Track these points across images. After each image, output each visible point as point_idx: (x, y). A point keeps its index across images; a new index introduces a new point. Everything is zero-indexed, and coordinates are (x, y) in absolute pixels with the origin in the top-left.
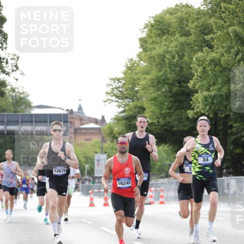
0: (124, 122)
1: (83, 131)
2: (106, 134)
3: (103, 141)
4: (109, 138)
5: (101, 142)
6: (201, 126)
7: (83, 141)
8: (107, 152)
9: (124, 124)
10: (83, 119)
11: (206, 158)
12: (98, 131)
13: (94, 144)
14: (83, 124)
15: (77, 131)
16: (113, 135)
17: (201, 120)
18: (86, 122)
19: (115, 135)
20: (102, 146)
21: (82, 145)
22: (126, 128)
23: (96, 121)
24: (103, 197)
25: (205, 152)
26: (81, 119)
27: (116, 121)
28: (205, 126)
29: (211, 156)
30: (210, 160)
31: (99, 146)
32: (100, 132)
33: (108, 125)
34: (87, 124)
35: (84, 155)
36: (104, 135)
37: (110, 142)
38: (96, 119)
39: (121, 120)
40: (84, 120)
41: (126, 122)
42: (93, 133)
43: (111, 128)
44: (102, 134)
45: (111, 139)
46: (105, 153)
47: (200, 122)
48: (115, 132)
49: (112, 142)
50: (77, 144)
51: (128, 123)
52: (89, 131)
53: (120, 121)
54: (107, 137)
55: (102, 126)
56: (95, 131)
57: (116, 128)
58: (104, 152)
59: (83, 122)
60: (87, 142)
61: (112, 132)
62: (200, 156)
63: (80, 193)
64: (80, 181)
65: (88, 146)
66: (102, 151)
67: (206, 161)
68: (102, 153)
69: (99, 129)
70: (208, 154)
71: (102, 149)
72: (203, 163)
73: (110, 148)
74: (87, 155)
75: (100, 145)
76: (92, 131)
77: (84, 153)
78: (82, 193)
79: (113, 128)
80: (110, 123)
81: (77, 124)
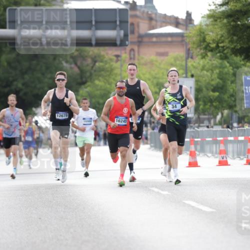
0: (225, 21)
1: (154, 39)
2: (194, 43)
3: (189, 55)
4: (198, 50)
5: (184, 58)
6: (172, 76)
7: (153, 57)
8: (195, 75)
9: (225, 25)
10: (153, 19)
11: (174, 105)
12: (180, 39)
13: (172, 60)
14: (153, 28)
15: (143, 40)
16: (205, 44)
17: (171, 71)
18: (159, 23)
19: (208, 45)
20: (186, 64)
21: (152, 63)
22: (229, 32)
23: (176, 22)
24: (189, 153)
25: (174, 100)
26: (151, 19)
27: (211, 20)
28: (175, 76)
29: (180, 103)
30: (179, 107)
31: (182, 65)
32: (183, 41)
33: (198, 27)
34: (161, 27)
35: (155, 81)
36: (190, 46)
37: (200, 57)
38: (177, 18)
39: (220, 18)
40: (156, 21)
41: (228, 22)
42: (171, 42)
43: (203, 33)
44: (187, 44)
45: (202, 51)
46: (192, 76)
47: (170, 73)
48: (208, 39)
49: (203, 57)
50: (142, 61)
51: (232, 23)
52: (164, 39)
53: (218, 20)
54: (196, 48)
55: (186, 29)
56: (175, 39)
57: (211, 33)
58: (189, 74)
59: (154, 23)
60: (160, 59)
61: (204, 40)
62: (169, 103)
63: (148, 146)
64: (149, 125)
65: (162, 66)
66: (186, 73)
67: (175, 108)
68: (186, 77)
69: (181, 35)
70: (176, 101)
71: (186, 70)
72: (172, 109)
73: (200, 67)
74: (161, 81)
75: (184, 63)
76: (169, 39)
77: (155, 78)
78: (151, 146)
79: (206, 33)
80: (200, 25)
81: (143, 28)
